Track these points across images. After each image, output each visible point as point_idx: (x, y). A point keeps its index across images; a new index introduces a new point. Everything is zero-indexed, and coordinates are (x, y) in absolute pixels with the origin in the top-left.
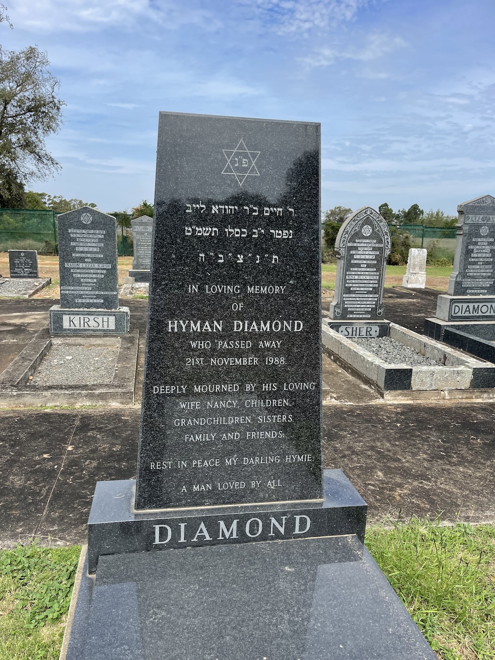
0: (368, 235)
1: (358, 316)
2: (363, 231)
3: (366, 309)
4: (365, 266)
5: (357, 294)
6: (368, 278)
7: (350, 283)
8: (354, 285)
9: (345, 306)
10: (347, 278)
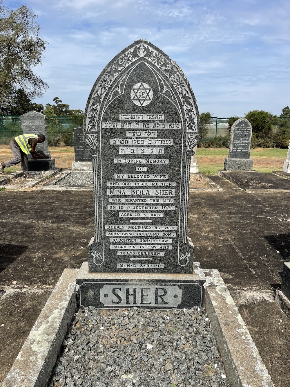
0: (146, 104)
1: (138, 266)
2: (132, 95)
3: (154, 254)
4: (145, 169)
5: (133, 224)
6: (153, 193)
7: (116, 204)
8: (125, 208)
9: (111, 247)
10: (109, 193)
